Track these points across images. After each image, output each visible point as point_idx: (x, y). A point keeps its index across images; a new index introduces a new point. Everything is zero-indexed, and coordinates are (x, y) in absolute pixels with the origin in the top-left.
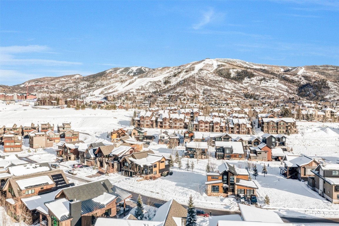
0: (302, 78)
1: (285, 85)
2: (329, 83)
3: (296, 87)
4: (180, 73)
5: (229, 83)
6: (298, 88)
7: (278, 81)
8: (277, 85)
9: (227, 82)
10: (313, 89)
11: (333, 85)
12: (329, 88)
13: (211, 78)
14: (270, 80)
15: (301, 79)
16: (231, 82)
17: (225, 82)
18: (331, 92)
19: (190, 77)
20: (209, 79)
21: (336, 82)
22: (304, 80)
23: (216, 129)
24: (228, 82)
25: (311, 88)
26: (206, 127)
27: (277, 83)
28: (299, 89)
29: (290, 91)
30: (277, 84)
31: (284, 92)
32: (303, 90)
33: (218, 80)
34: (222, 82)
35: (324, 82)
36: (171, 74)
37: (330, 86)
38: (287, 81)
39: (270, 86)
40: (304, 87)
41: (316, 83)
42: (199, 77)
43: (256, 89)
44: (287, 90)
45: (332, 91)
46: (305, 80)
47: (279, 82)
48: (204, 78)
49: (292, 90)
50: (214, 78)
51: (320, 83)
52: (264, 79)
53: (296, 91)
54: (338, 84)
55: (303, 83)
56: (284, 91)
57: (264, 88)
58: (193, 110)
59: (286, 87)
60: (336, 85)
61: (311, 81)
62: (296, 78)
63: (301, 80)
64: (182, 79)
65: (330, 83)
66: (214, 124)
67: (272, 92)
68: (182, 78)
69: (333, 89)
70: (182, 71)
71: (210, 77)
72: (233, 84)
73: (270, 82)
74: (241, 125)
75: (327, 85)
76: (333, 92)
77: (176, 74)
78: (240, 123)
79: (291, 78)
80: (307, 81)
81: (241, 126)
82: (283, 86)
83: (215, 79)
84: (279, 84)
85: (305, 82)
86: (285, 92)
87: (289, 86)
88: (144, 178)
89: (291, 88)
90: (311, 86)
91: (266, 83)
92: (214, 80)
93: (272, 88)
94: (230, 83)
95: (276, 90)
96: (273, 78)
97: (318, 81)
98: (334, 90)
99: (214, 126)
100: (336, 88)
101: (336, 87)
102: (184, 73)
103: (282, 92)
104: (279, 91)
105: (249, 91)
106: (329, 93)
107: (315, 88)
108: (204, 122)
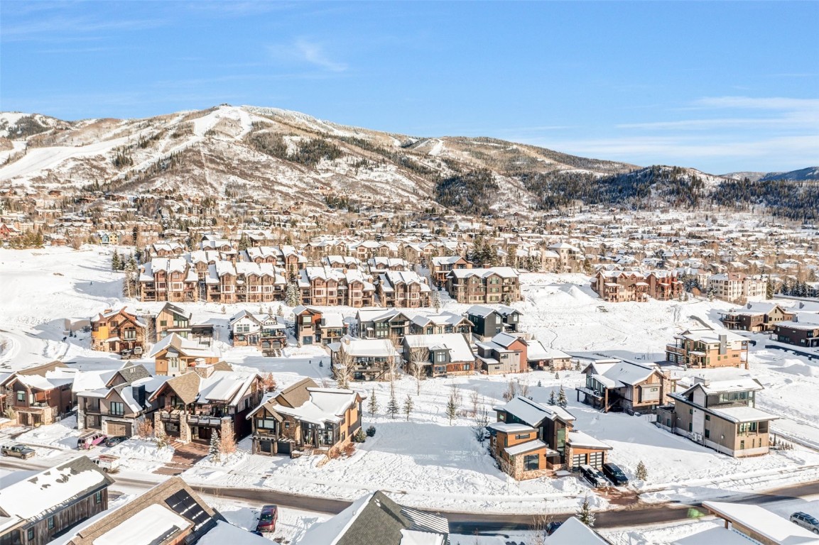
0: (443, 164)
1: (410, 178)
2: (496, 177)
3: (432, 184)
4: (156, 138)
5: (288, 171)
6: (437, 185)
7: (394, 169)
8: (393, 178)
9: (282, 167)
10: (468, 188)
11: (504, 182)
12: (496, 188)
13: (241, 157)
14: (378, 167)
15: (439, 165)
16: (291, 169)
17: (277, 168)
18: (502, 197)
19: (187, 150)
20: (236, 158)
21: (510, 176)
22: (447, 169)
23: (355, 299)
24: (284, 167)
25: (463, 187)
26: (331, 293)
27: (392, 173)
28: (438, 188)
29: (421, 192)
30: (392, 175)
31: (410, 195)
32: (447, 191)
33: (259, 162)
34: (271, 168)
35: (486, 174)
36: (133, 140)
37: (499, 184)
38: (412, 168)
39: (378, 179)
40: (449, 184)
41: (472, 177)
42: (211, 151)
43: (350, 186)
44: (414, 190)
45: (504, 194)
46: (449, 167)
47: (396, 172)
48: (224, 154)
49: (424, 191)
50: (248, 155)
51: (480, 178)
52: (364, 163)
53: (434, 192)
54: (512, 179)
55: (446, 174)
56: (408, 192)
57: (367, 183)
58: (281, 251)
59: (412, 184)
60: (509, 182)
61: (460, 172)
62: (430, 164)
63: (441, 169)
64: (163, 155)
65: (498, 179)
66: (350, 286)
67: (385, 194)
68: (163, 152)
69: (504, 189)
70: (161, 134)
71: (239, 152)
72: (298, 172)
73: (378, 171)
74: (410, 286)
75: (492, 183)
76: (505, 198)
77: (148, 142)
78: (407, 282)
79: (420, 164)
80: (452, 171)
81: (410, 289)
82: (406, 181)
83: (252, 159)
84: (398, 177)
85: (449, 174)
86: (412, 194)
87: (417, 182)
88: (327, 454)
89: (423, 185)
90: (461, 181)
91: (369, 171)
92: (249, 161)
93: (383, 185)
94: (290, 171)
95: (393, 190)
96: (384, 161)
97: (476, 172)
98: (506, 192)
99: (350, 291)
100: (510, 189)
101: (510, 186)
102: (170, 140)
103: (407, 194)
104: (400, 191)
105: (335, 192)
106: (498, 199)
107: (469, 187)
108: (324, 281)
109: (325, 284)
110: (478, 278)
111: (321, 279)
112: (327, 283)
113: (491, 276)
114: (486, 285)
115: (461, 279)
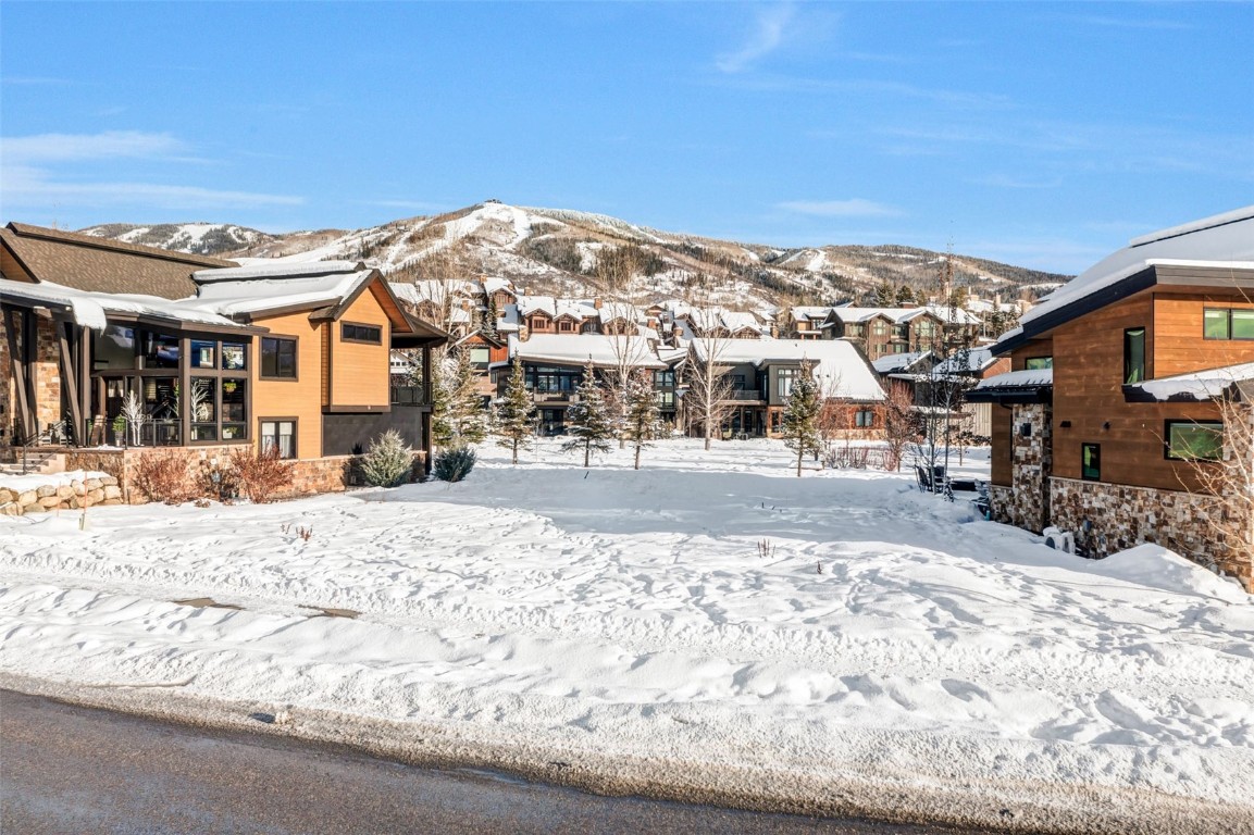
0: (825, 282)
1: (772, 302)
4: (386, 243)
5: (579, 288)
7: (748, 288)
8: (745, 301)
9: (569, 283)
13: (509, 268)
14: (721, 285)
15: (819, 284)
16: (584, 284)
17: (563, 284)
19: (428, 259)
20: (501, 269)
22: (831, 289)
24: (572, 283)
27: (743, 294)
30: (743, 296)
33: (535, 276)
34: (553, 283)
36: (351, 247)
38: (776, 289)
39: (721, 303)
42: (465, 260)
46: (835, 287)
47: (750, 292)
48: (484, 264)
50: (520, 266)
52: (701, 280)
55: (829, 296)
61: (854, 292)
62: (805, 282)
63: (822, 289)
64: (394, 267)
68: (394, 263)
70: (394, 237)
71: (505, 261)
72: (594, 290)
73: (721, 291)
77: (372, 249)
78: (732, 328)
79: (788, 282)
80: (840, 292)
82: (764, 304)
83: (525, 271)
84: (753, 298)
85: (834, 296)
91: (706, 292)
92: (520, 274)
94: (582, 288)
96: (732, 278)
102: (405, 246)
108: (550, 318)
109: (553, 325)
110: (889, 321)
111: (544, 314)
112: (557, 322)
113: (918, 320)
114: (907, 339)
115: (851, 324)
